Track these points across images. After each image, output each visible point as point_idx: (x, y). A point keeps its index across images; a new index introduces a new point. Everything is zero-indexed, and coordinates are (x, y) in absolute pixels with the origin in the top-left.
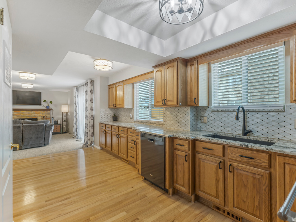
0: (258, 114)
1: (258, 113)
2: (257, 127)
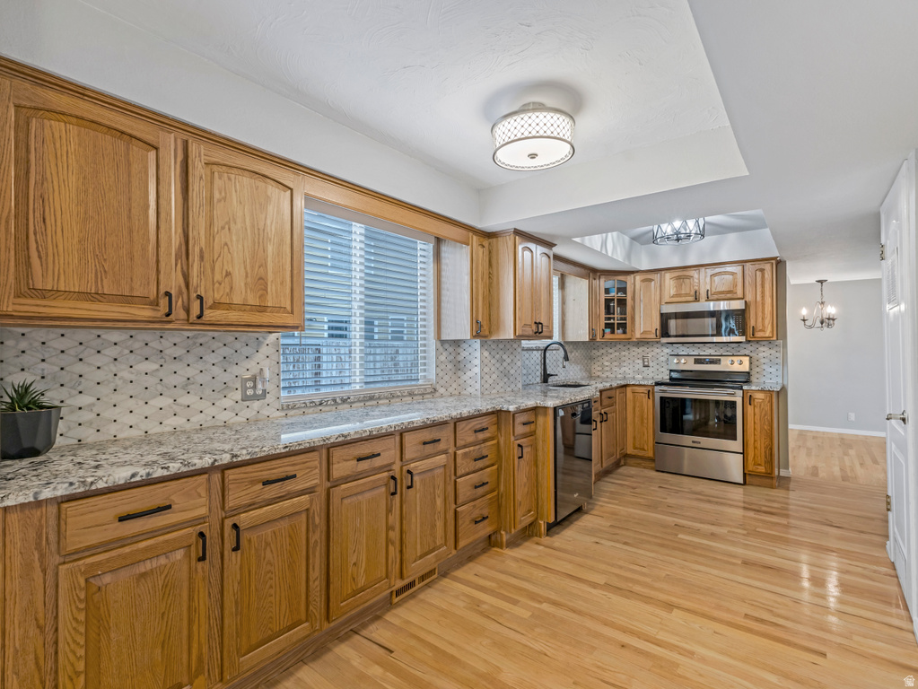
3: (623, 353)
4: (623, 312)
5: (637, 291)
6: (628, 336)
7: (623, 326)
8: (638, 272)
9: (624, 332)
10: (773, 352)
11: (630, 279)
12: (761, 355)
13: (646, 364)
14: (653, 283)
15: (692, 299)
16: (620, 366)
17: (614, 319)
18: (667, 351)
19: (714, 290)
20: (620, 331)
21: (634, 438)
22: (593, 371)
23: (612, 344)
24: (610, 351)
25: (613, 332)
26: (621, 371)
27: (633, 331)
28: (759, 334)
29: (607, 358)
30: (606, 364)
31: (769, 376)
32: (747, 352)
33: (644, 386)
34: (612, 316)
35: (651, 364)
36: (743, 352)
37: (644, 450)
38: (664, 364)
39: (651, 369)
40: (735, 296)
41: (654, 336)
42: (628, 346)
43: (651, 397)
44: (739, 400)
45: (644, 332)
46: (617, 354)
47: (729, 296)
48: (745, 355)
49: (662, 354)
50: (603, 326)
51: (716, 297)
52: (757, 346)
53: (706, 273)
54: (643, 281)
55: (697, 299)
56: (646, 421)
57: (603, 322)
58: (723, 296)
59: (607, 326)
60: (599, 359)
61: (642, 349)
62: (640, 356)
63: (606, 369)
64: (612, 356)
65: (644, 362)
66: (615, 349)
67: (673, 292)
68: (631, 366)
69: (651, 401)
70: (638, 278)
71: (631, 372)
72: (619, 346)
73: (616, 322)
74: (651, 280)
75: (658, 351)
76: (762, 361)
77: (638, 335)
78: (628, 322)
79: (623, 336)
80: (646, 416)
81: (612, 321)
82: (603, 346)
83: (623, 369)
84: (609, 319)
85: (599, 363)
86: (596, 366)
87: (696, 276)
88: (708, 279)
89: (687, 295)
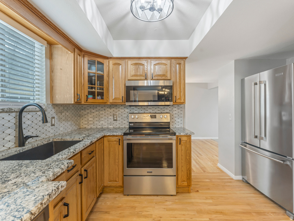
0: (28, 115)
1: (29, 113)
2: (28, 131)
3: (101, 112)
4: (102, 84)
5: (110, 71)
6: (104, 101)
7: (101, 94)
8: (111, 58)
9: (102, 99)
10: (179, 111)
11: (106, 62)
12: (174, 112)
13: (115, 119)
14: (120, 66)
15: (143, 78)
16: (99, 121)
17: (95, 88)
18: (127, 110)
19: (155, 74)
20: (99, 97)
21: (109, 174)
22: (82, 124)
23: (94, 106)
24: (93, 111)
25: (94, 98)
26: (100, 124)
27: (108, 98)
28: (178, 101)
29: (91, 116)
30: (90, 119)
31: (178, 124)
32: (168, 111)
33: (116, 136)
34: (93, 86)
35: (118, 119)
36: (166, 111)
37: (116, 181)
38: (125, 119)
39: (118, 122)
40: (166, 78)
41: (121, 101)
42: (104, 108)
43: (121, 144)
44: (174, 142)
45: (115, 99)
46: (97, 113)
47: (163, 78)
48: (167, 113)
49: (125, 112)
50: (87, 93)
51: (156, 78)
52: (172, 108)
53: (151, 63)
54: (115, 64)
55: (146, 79)
56: (117, 161)
57: (86, 90)
58: (160, 78)
59: (90, 93)
60: (86, 116)
61: (113, 109)
62: (112, 114)
63: (90, 122)
64: (94, 114)
65: (114, 117)
66: (96, 109)
67: (133, 73)
68: (106, 120)
69: (121, 147)
70: (111, 62)
71: (106, 124)
72: (98, 108)
73: (96, 91)
74: (119, 64)
75: (123, 110)
76: (175, 115)
77: (111, 101)
78: (105, 91)
79: (101, 101)
80: (117, 157)
81: (93, 90)
82: (88, 108)
83: (101, 122)
84: (92, 88)
85: (86, 119)
86: (83, 121)
87: (146, 64)
88: (152, 67)
89: (141, 75)
